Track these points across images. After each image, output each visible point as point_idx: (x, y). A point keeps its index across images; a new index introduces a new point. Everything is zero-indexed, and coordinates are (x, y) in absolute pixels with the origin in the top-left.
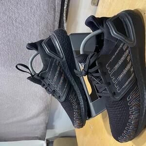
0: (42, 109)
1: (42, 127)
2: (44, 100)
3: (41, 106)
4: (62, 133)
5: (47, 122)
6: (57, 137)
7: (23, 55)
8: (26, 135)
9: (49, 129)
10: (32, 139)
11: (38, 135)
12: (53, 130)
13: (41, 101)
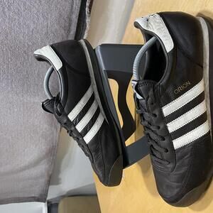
0: (44, 153)
1: (43, 181)
2: (49, 139)
3: (44, 147)
4: (71, 191)
5: (50, 173)
6: (63, 197)
7: (19, 65)
8: (17, 195)
9: (53, 184)
10: (26, 201)
11: (36, 194)
12: (58, 186)
13: (44, 141)
